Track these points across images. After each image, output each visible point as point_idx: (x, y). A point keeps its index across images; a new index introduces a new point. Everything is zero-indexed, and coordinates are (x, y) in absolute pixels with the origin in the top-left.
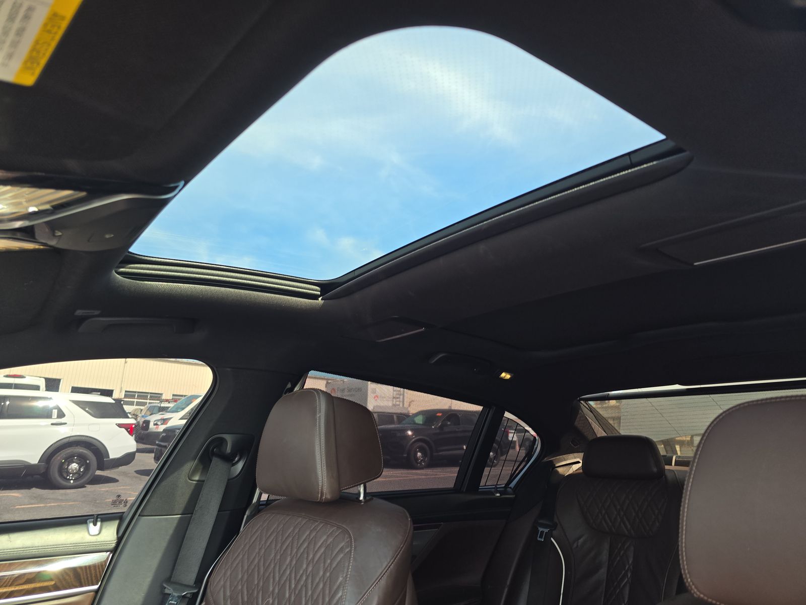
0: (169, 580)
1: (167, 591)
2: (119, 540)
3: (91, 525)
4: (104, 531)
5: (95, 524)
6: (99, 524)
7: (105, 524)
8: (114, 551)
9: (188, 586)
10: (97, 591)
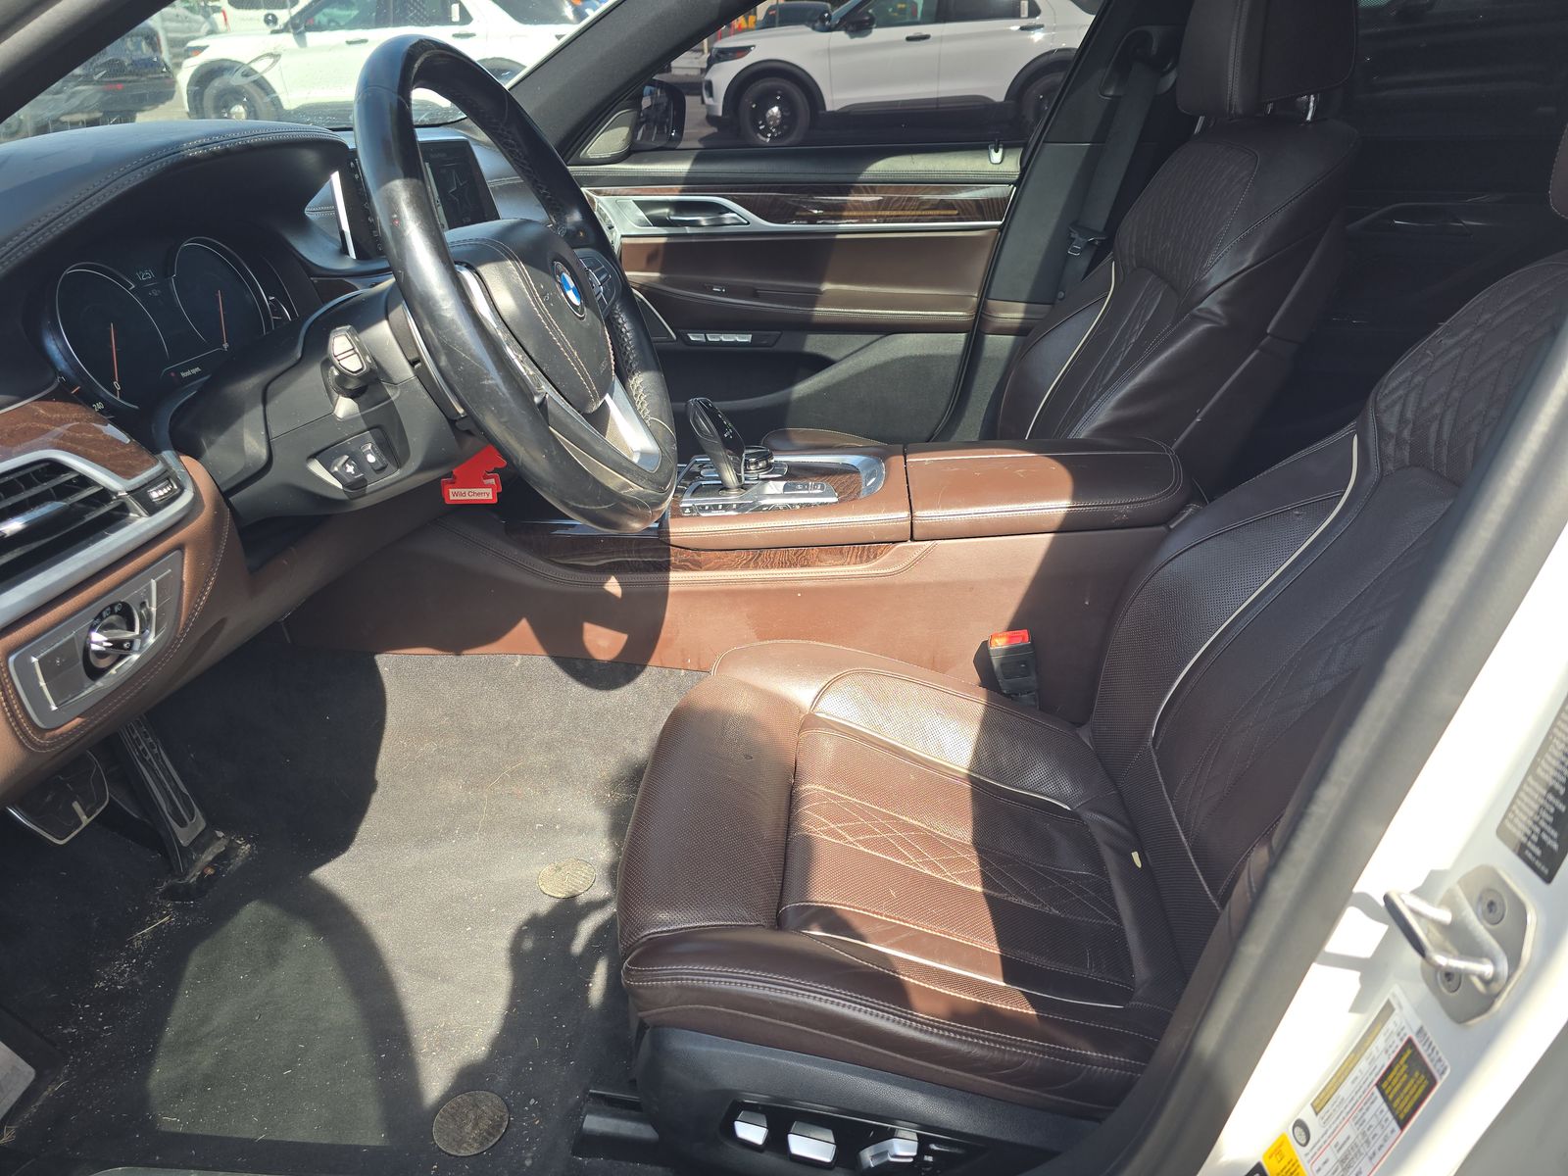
0: (1075, 224)
1: (1073, 236)
2: (1023, 170)
3: (993, 151)
4: (1006, 159)
5: (997, 151)
6: (1001, 151)
7: (1008, 151)
8: (1017, 183)
9: (1094, 233)
10: (1001, 228)
